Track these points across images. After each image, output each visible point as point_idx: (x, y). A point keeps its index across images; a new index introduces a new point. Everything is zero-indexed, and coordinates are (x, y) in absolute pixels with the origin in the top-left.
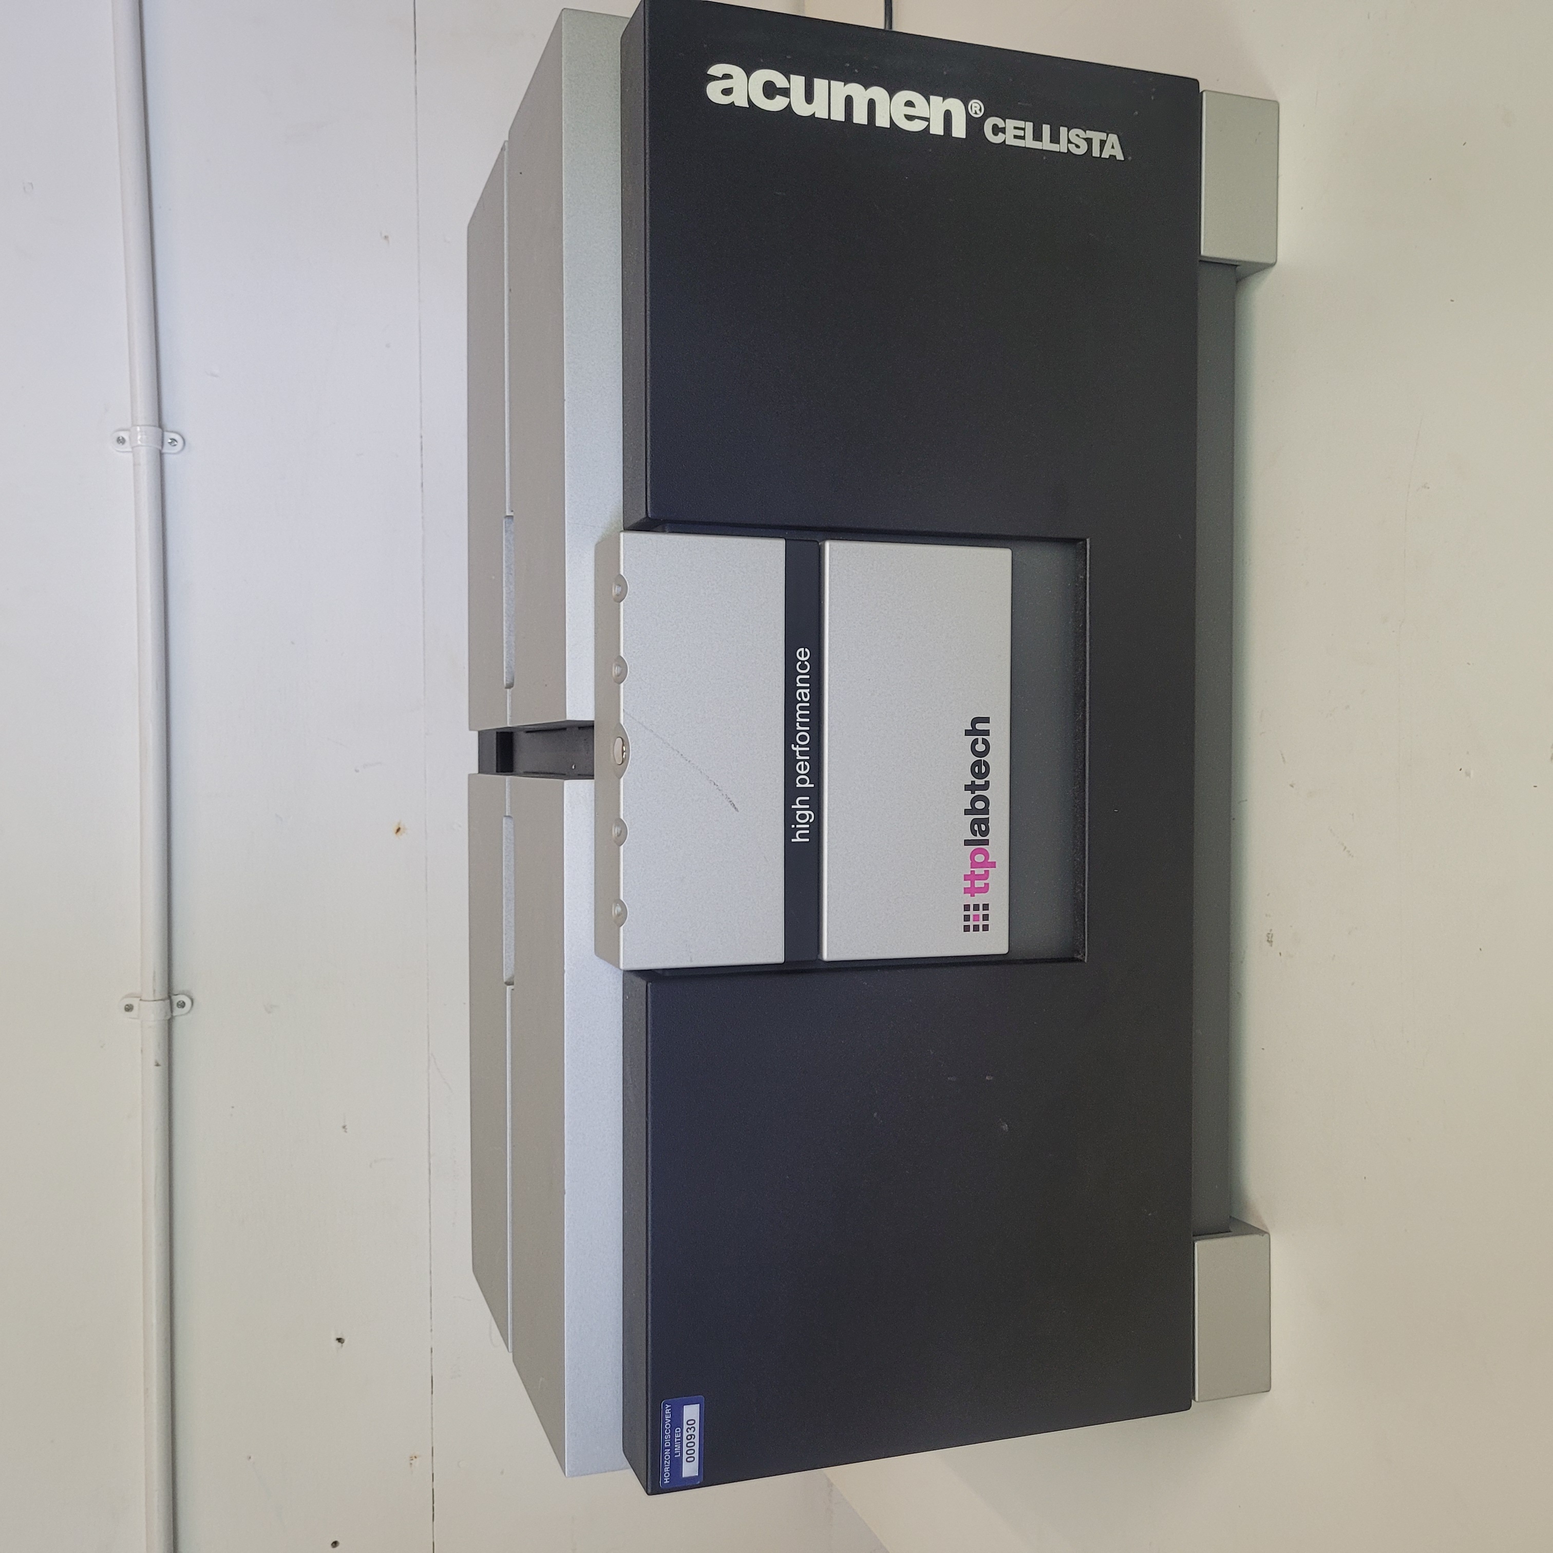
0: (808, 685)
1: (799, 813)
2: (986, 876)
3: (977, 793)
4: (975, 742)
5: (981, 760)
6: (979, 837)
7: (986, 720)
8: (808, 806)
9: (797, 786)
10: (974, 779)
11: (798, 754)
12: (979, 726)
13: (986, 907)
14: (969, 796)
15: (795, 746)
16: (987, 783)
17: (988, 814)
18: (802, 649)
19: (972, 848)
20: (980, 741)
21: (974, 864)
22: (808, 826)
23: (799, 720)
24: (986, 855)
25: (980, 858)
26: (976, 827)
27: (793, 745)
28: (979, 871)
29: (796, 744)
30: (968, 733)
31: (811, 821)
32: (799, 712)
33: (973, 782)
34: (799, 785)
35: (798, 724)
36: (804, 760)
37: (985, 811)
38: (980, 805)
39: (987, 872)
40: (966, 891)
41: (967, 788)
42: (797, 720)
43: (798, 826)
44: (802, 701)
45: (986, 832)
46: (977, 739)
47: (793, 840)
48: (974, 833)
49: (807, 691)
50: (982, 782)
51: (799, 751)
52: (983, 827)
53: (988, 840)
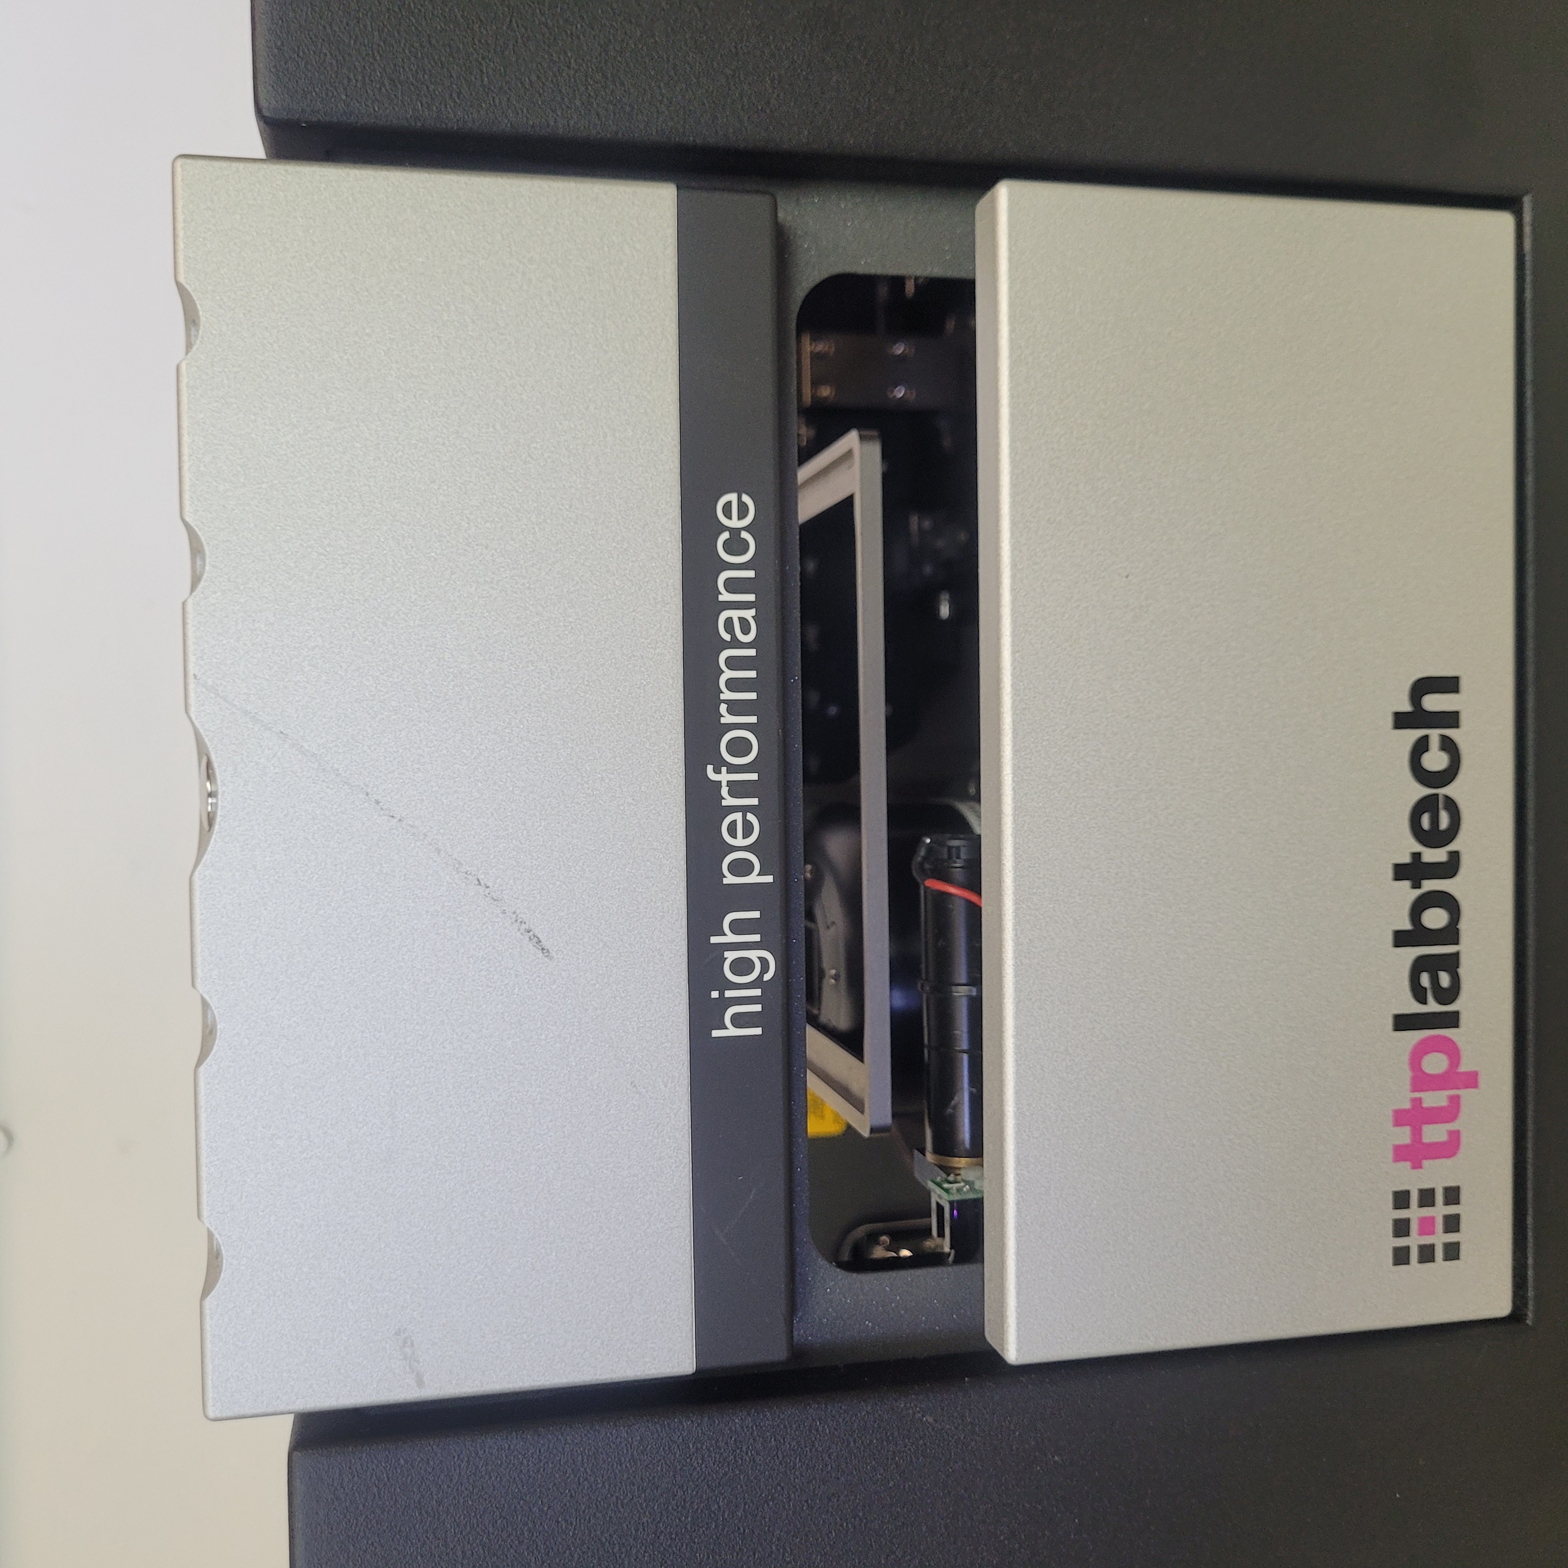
0: (751, 597)
1: (730, 956)
2: (1451, 1112)
3: (1429, 885)
4: (1421, 747)
5: (1437, 795)
6: (1433, 1006)
7: (1450, 685)
8: (756, 938)
9: (725, 881)
10: (1418, 848)
11: (724, 791)
12: (1433, 702)
13: (1453, 1195)
14: (1406, 893)
15: (717, 771)
16: (1455, 857)
17: (1456, 942)
18: (732, 497)
19: (1415, 1037)
20: (1435, 742)
21: (1421, 1082)
22: (757, 992)
23: (727, 695)
24: (1452, 1052)
25: (1435, 1063)
26: (1425, 979)
27: (710, 768)
28: (1435, 1099)
29: (719, 764)
30: (1401, 721)
31: (767, 977)
32: (728, 674)
33: (1417, 856)
34: (730, 879)
35: (723, 708)
36: (744, 809)
37: (1450, 934)
38: (1435, 918)
39: (1455, 1101)
40: (1401, 1153)
41: (1401, 872)
42: (722, 697)
43: (729, 994)
44: (735, 643)
45: (1449, 995)
46: (1426, 738)
47: (716, 1033)
48: (1419, 994)
49: (749, 614)
50: (1433, 855)
51: (729, 783)
52: (1445, 979)
53: (1456, 1014)
